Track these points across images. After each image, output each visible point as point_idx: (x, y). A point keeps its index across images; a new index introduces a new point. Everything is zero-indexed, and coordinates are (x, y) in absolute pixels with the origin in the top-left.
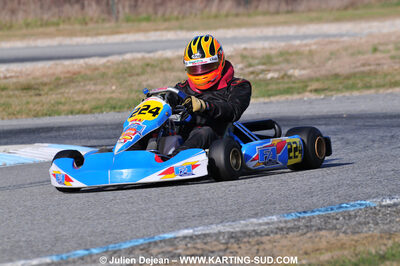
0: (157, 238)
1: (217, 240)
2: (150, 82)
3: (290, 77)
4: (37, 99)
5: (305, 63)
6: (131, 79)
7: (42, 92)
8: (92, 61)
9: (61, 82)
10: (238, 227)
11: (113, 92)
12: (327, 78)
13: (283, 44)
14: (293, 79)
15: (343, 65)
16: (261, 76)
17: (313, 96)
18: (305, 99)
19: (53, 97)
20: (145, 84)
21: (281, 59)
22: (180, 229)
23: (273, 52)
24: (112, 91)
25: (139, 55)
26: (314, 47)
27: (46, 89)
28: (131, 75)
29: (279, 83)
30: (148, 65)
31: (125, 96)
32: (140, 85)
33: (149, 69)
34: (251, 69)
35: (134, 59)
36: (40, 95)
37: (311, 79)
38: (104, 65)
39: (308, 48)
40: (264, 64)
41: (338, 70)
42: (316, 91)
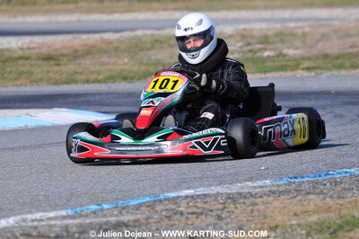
0: (162, 197)
1: (216, 200)
2: (159, 56)
3: (285, 55)
4: (57, 68)
5: (298, 43)
6: (141, 53)
7: (61, 63)
8: (107, 36)
9: (78, 54)
10: (234, 189)
11: (126, 64)
12: (317, 57)
13: (278, 26)
14: (287, 58)
15: (333, 47)
16: (258, 54)
17: (305, 74)
18: (298, 75)
19: (71, 67)
20: (153, 58)
21: (277, 39)
22: (182, 189)
23: (270, 33)
24: (124, 63)
25: (149, 32)
26: (307, 30)
27: (65, 59)
28: (142, 50)
29: (275, 61)
30: (157, 41)
31: (135, 69)
32: (149, 59)
33: (158, 45)
34: (249, 48)
35: (144, 36)
36: (59, 65)
37: (303, 58)
38: (118, 40)
39: (301, 30)
40: (261, 43)
41: (328, 51)
42: (308, 69)
